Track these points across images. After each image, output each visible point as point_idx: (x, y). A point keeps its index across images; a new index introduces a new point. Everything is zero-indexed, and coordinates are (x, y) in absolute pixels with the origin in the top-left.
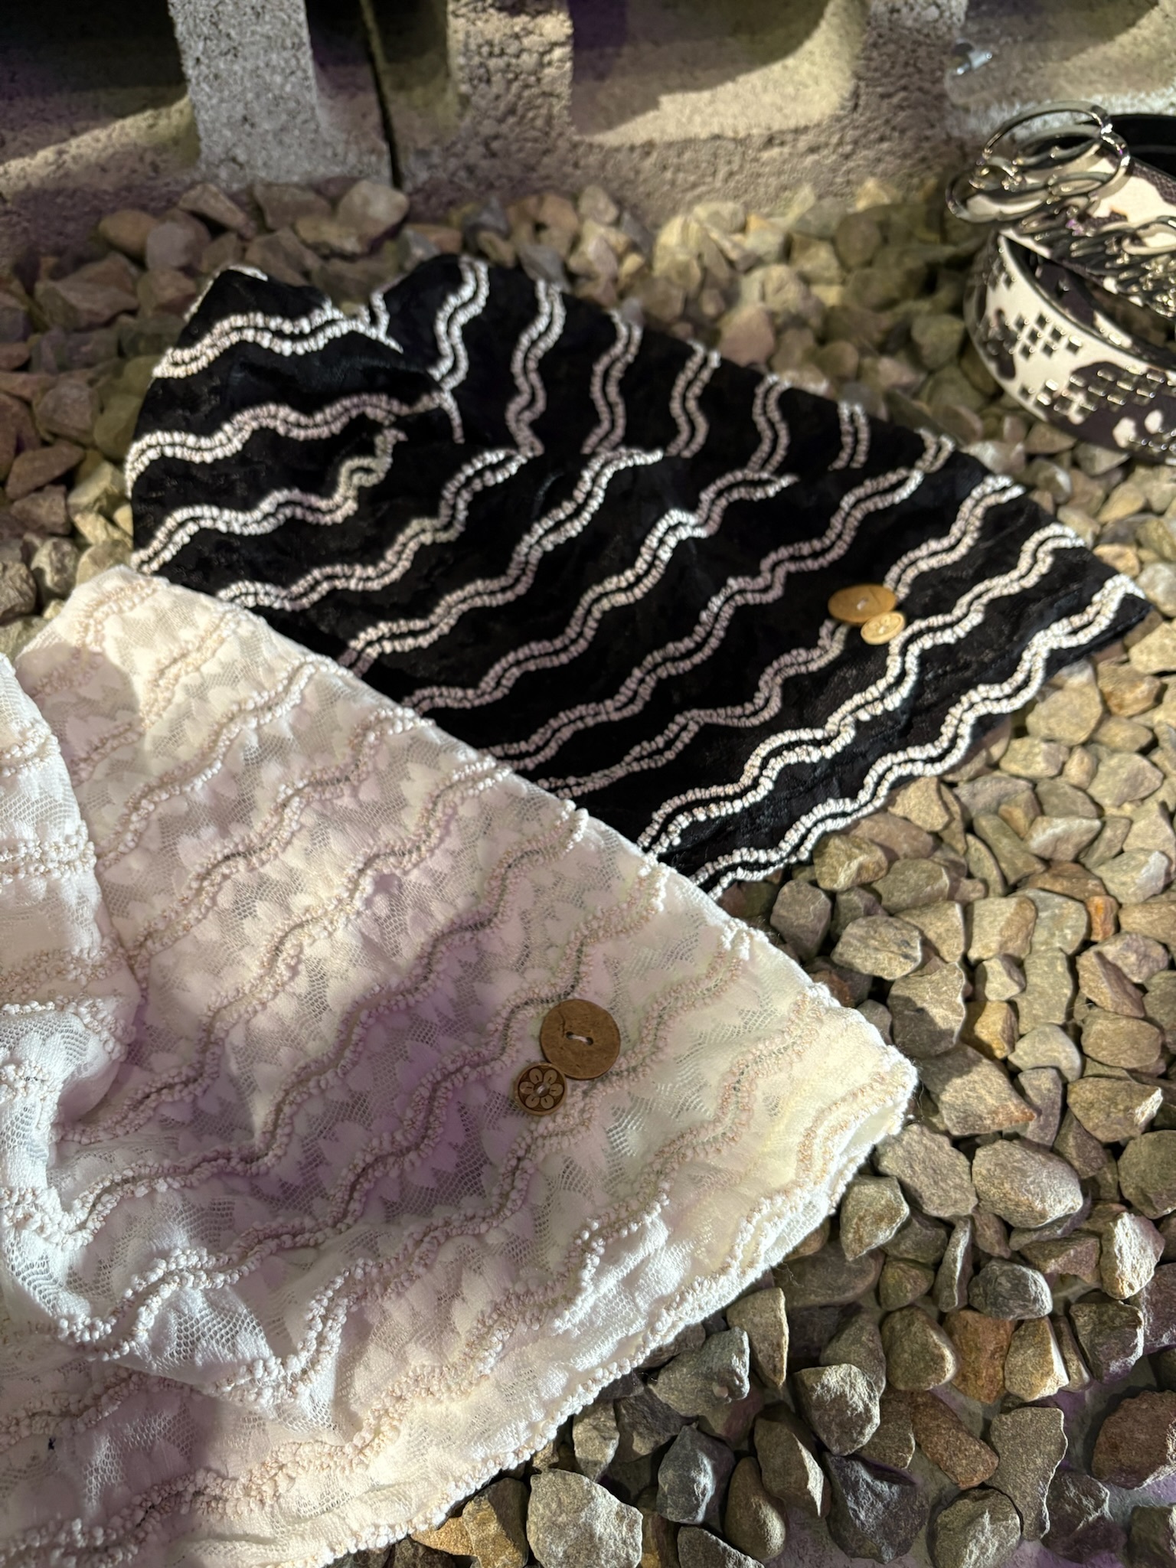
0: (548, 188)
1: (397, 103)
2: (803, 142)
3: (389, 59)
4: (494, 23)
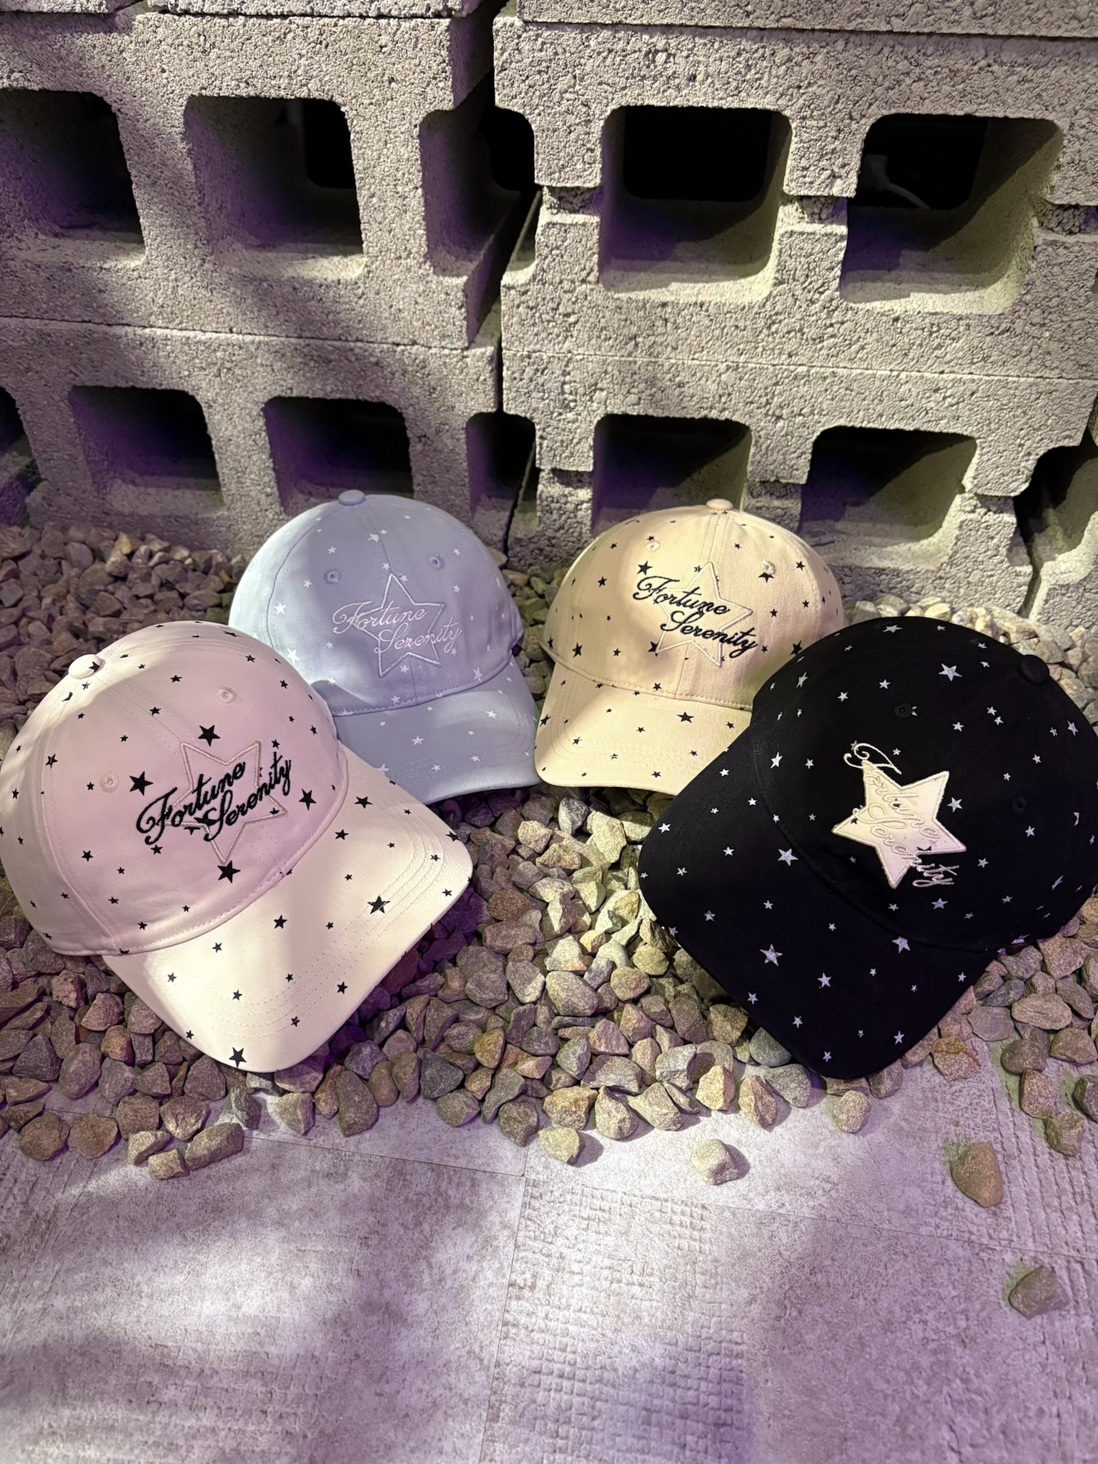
1: (518, 516)
3: (524, 499)
4: (556, 489)
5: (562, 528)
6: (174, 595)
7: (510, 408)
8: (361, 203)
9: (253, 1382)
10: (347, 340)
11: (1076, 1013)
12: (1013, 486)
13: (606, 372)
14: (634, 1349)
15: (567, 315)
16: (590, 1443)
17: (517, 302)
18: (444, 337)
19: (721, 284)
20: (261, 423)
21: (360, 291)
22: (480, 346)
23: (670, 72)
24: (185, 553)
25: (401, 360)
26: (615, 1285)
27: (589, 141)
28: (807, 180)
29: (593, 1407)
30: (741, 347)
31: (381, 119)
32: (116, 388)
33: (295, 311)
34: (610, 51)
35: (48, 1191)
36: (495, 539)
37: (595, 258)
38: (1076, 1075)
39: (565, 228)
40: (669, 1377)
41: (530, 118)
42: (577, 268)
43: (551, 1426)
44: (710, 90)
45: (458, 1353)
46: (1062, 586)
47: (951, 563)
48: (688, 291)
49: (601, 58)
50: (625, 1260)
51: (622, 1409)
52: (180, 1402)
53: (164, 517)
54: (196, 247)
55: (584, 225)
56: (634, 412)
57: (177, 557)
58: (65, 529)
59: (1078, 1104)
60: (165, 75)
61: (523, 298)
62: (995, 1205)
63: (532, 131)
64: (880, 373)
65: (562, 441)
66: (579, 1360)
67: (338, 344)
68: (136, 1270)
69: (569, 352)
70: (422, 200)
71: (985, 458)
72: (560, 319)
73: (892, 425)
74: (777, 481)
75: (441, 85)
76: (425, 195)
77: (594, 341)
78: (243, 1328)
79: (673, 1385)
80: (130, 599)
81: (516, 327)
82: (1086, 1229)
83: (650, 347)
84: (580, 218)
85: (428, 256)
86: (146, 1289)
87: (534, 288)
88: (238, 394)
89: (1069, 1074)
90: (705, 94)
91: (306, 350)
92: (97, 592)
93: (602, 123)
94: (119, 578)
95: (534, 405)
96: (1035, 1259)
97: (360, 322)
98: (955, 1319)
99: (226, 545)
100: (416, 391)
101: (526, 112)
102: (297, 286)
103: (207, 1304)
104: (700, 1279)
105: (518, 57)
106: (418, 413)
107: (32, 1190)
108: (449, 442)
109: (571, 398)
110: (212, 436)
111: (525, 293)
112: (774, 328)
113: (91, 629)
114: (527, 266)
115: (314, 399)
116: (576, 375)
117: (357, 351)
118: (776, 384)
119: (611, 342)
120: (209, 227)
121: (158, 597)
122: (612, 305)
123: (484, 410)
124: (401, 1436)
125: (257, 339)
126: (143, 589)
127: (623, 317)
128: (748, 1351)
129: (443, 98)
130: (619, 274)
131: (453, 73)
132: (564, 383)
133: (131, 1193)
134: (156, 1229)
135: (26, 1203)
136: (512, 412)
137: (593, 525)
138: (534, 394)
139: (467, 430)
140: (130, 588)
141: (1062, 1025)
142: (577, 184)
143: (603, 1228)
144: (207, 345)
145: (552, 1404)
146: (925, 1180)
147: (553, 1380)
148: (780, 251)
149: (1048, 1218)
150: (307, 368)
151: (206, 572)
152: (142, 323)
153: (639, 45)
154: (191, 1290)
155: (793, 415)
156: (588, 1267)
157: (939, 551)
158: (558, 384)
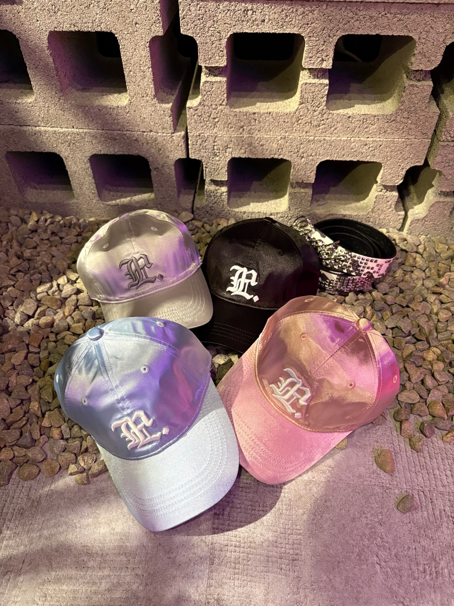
0: (223, 218)
1: (197, 197)
2: (279, 215)
3: (199, 189)
4: (213, 187)
5: (215, 203)
6: (57, 238)
7: (192, 156)
8: (126, 75)
9: (122, 557)
10: (123, 131)
11: (421, 397)
12: (397, 181)
13: (231, 141)
14: (262, 534)
15: (215, 118)
16: (247, 570)
17: (193, 114)
18: (163, 128)
19: (277, 103)
20: (88, 165)
21: (127, 111)
22: (179, 131)
23: (254, 19)
24: (60, 218)
25: (146, 138)
26: (253, 512)
27: (221, 48)
28: (312, 62)
29: (248, 557)
30: (287, 129)
31: (133, 39)
32: (26, 152)
33: (100, 119)
34: (228, 10)
35: (36, 490)
36: (188, 208)
37: (225, 95)
38: (421, 420)
39: (212, 83)
40: (275, 544)
41: (196, 38)
42: (218, 100)
43: (233, 565)
44: (271, 26)
45: (197, 540)
46: (416, 220)
47: (373, 211)
48: (264, 107)
49: (225, 13)
50: (257, 502)
51: (258, 557)
52: (95, 566)
53: (50, 203)
54: (56, 93)
55: (220, 82)
56: (243, 156)
57: (57, 220)
58: (8, 210)
59: (422, 432)
60: (38, 22)
61: (196, 112)
62: (391, 473)
63: (197, 44)
64: (343, 139)
65: (214, 169)
66: (242, 540)
67: (119, 132)
68: (74, 518)
69: (216, 133)
70: (152, 73)
71: (386, 171)
72: (211, 120)
73: (348, 159)
74: (302, 182)
75: (157, 25)
76: (153, 71)
77: (226, 129)
78: (116, 537)
79: (276, 547)
80: (40, 241)
81: (194, 124)
82: (425, 479)
83: (249, 131)
84: (218, 79)
85: (155, 96)
86: (78, 525)
87: (200, 108)
88: (78, 153)
89: (419, 420)
90: (269, 27)
91: (106, 135)
92: (26, 238)
93: (226, 40)
94: (34, 231)
95: (202, 155)
96: (406, 491)
97: (128, 123)
98: (377, 516)
99: (77, 213)
100: (153, 150)
101: (194, 36)
102: (100, 109)
103: (102, 529)
104: (284, 507)
105: (190, 13)
106: (154, 159)
107: (30, 490)
108: (167, 170)
109: (217, 151)
110: (68, 170)
111: (197, 110)
112: (299, 122)
113: (25, 255)
114: (197, 97)
115: (110, 155)
116: (219, 142)
117: (127, 135)
118: (301, 144)
119: (233, 129)
120: (61, 85)
121: (51, 239)
122: (233, 114)
123: (182, 157)
124: (178, 572)
125: (85, 131)
126: (45, 236)
127: (238, 119)
128: (303, 533)
129: (159, 31)
130: (235, 99)
131: (163, 20)
132: (214, 146)
133: (68, 489)
134: (79, 502)
135: (28, 495)
136: (193, 158)
137: (228, 201)
138: (202, 150)
139: (175, 165)
140: (39, 236)
141: (416, 402)
142: (216, 65)
143: (248, 491)
144: (64, 133)
145: (233, 557)
146: (365, 464)
147: (233, 548)
148: (302, 91)
149: (411, 476)
150: (107, 142)
151: (70, 227)
152: (35, 125)
153: (241, 7)
154: (95, 524)
155: (308, 156)
156: (243, 506)
157: (367, 206)
158: (212, 146)
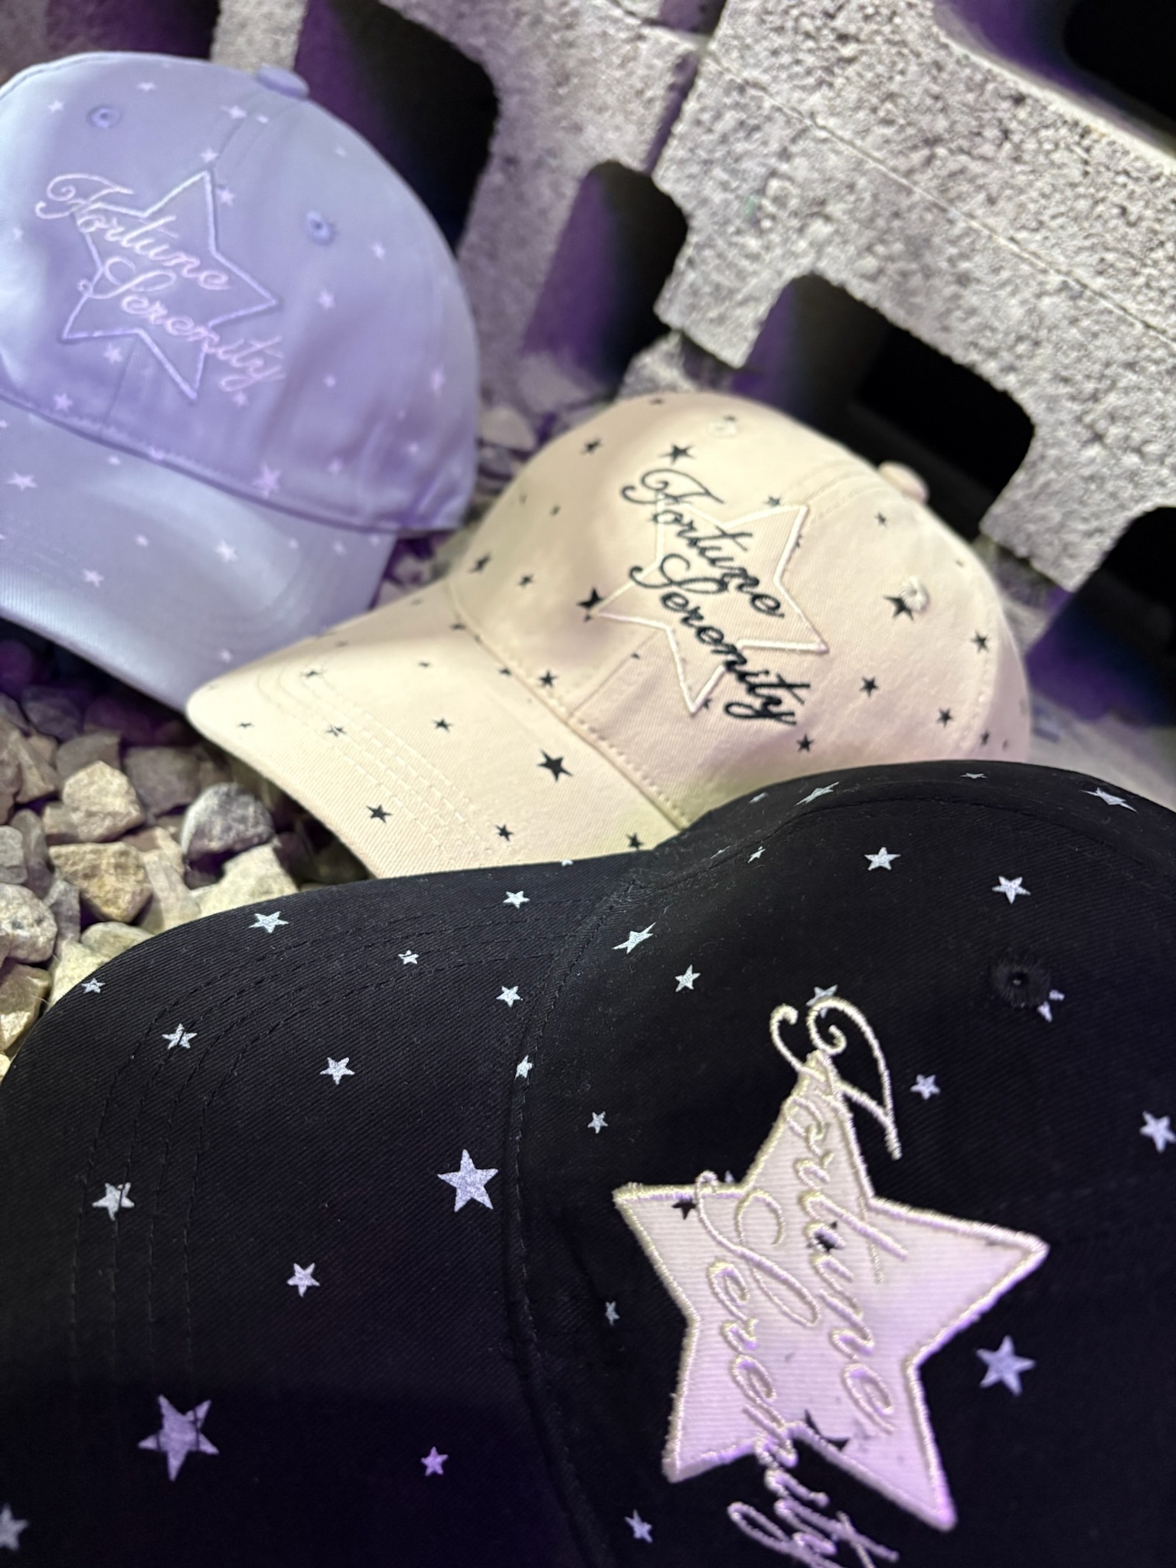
7: (669, 180)
13: (851, 188)
15: (843, 38)
56: (861, 290)
65: (718, 287)
69: (812, 115)
72: (827, 39)
74: (1026, 561)
77: (861, 115)
83: (953, 175)
95: (706, 192)
106: (525, 113)
109: (772, 209)
116: (800, 167)
118: (1130, 366)
119: (888, 131)
122: (929, 54)
123: (625, 160)
127: (936, 89)
132: (773, 174)
136: (664, 186)
138: (716, 170)
139: (583, 183)
155: (1126, 444)
158: (762, 171)
